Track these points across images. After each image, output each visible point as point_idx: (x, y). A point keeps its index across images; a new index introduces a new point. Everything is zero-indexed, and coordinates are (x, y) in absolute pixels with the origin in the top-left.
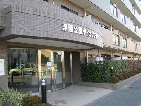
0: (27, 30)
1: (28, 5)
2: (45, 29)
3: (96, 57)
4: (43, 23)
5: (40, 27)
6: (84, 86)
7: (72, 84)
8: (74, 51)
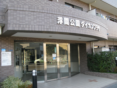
0: (22, 25)
1: (27, 4)
2: (40, 23)
3: (102, 48)
4: (37, 18)
5: (34, 22)
6: (90, 75)
7: (79, 73)
8: (80, 43)
